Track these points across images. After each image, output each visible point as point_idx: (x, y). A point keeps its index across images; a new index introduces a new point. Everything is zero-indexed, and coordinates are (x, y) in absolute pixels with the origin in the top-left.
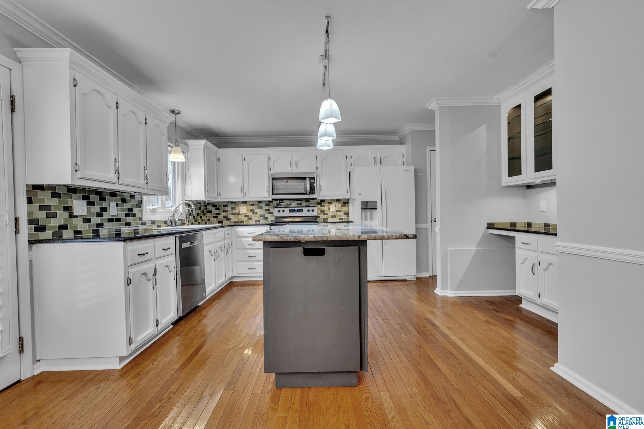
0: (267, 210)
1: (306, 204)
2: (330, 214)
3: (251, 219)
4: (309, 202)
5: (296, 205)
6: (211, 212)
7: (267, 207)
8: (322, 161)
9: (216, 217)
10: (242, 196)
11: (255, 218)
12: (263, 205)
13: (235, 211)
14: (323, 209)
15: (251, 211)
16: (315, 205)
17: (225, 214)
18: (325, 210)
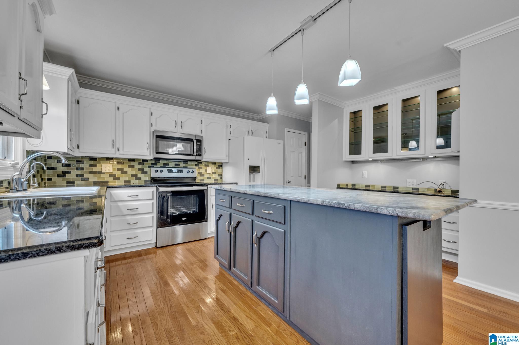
0: (139, 170)
1: (184, 165)
2: (206, 176)
3: (119, 179)
4: (187, 163)
5: (174, 166)
6: (53, 169)
7: (140, 167)
8: (206, 126)
9: (64, 176)
10: (114, 152)
11: (124, 178)
12: (136, 164)
13: (94, 169)
14: (201, 170)
15: (118, 169)
16: (193, 167)
17: (79, 172)
18: (203, 172)
